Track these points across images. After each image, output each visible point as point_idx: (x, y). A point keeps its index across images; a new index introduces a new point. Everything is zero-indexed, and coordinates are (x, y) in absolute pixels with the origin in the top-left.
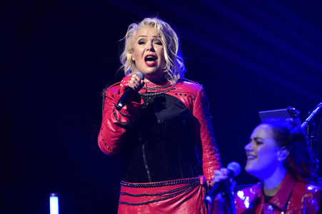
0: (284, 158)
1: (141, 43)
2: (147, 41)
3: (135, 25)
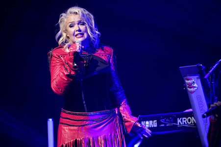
1: (71, 26)
2: (75, 24)
3: (64, 14)
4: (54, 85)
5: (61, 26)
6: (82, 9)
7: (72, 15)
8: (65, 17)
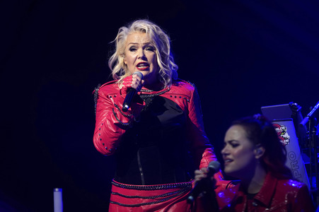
0: (260, 156)
1: (132, 49)
2: (138, 47)
3: (125, 29)
4: (97, 139)
5: (119, 45)
6: (154, 26)
7: (138, 32)
8: (126, 33)
